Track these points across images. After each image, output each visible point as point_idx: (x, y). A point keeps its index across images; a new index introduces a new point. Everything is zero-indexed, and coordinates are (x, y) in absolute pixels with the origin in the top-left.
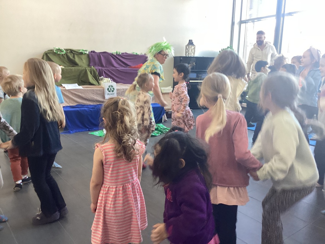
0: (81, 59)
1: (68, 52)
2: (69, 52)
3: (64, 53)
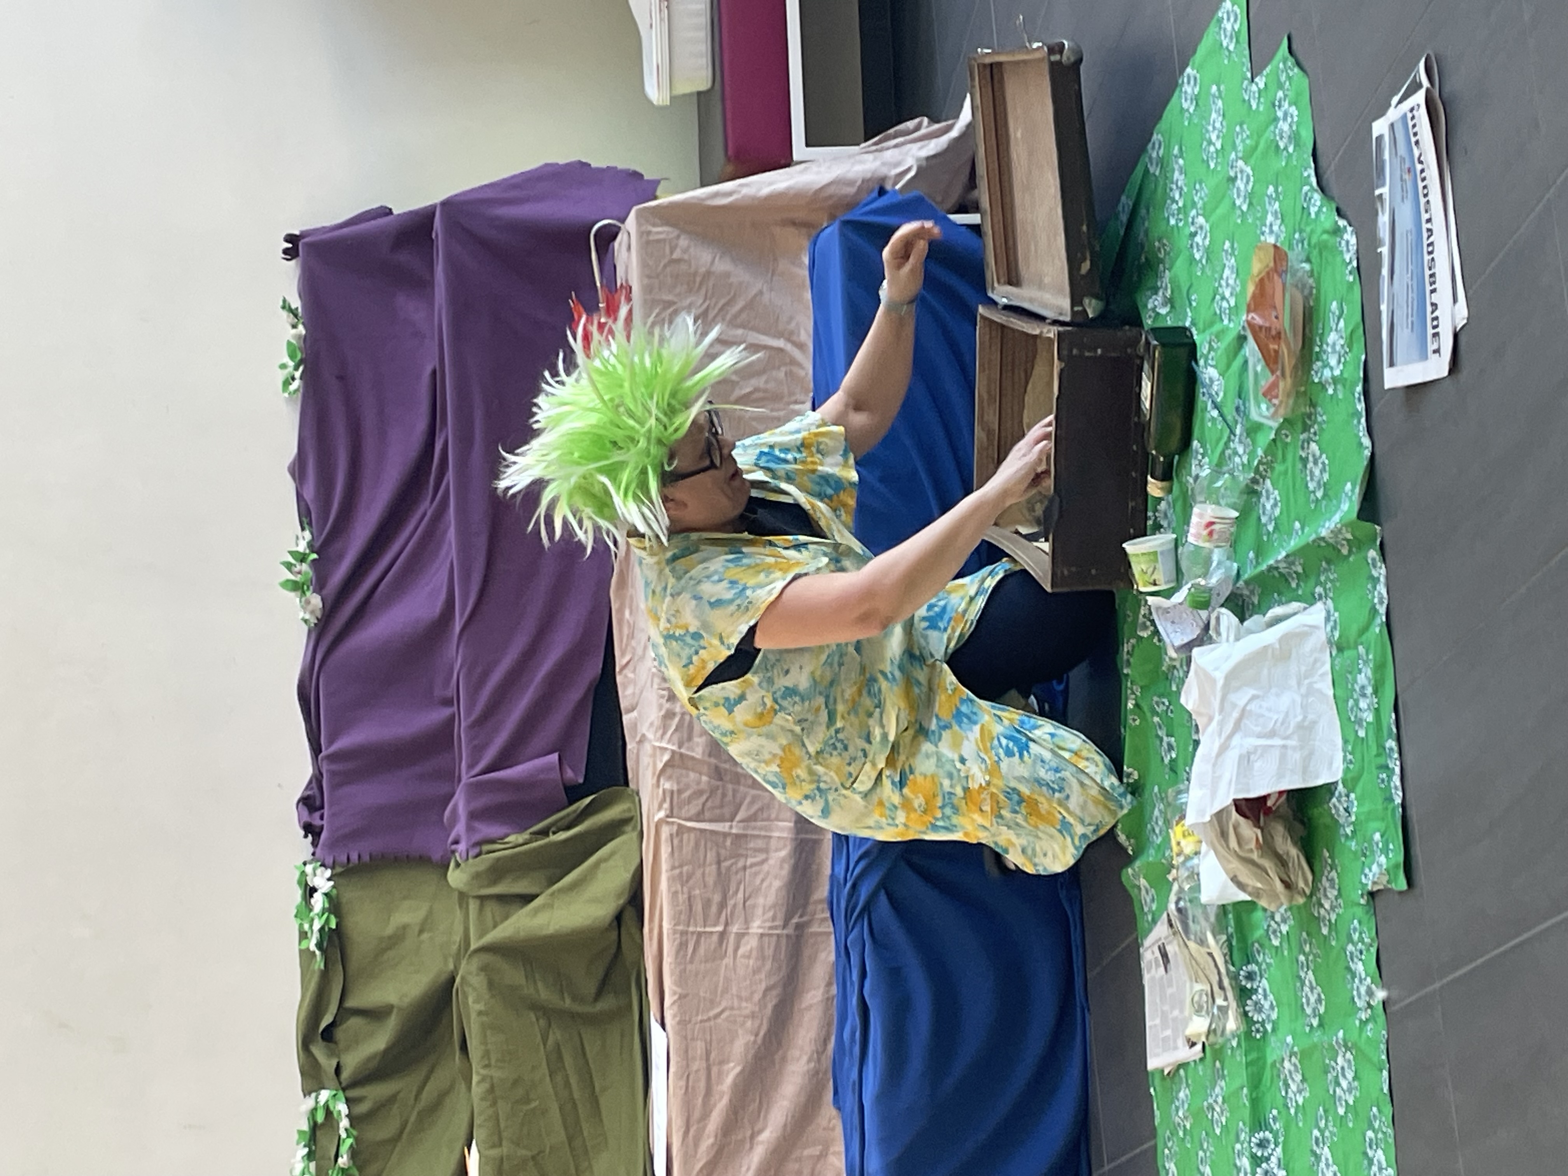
0: (394, 940)
1: (328, 1064)
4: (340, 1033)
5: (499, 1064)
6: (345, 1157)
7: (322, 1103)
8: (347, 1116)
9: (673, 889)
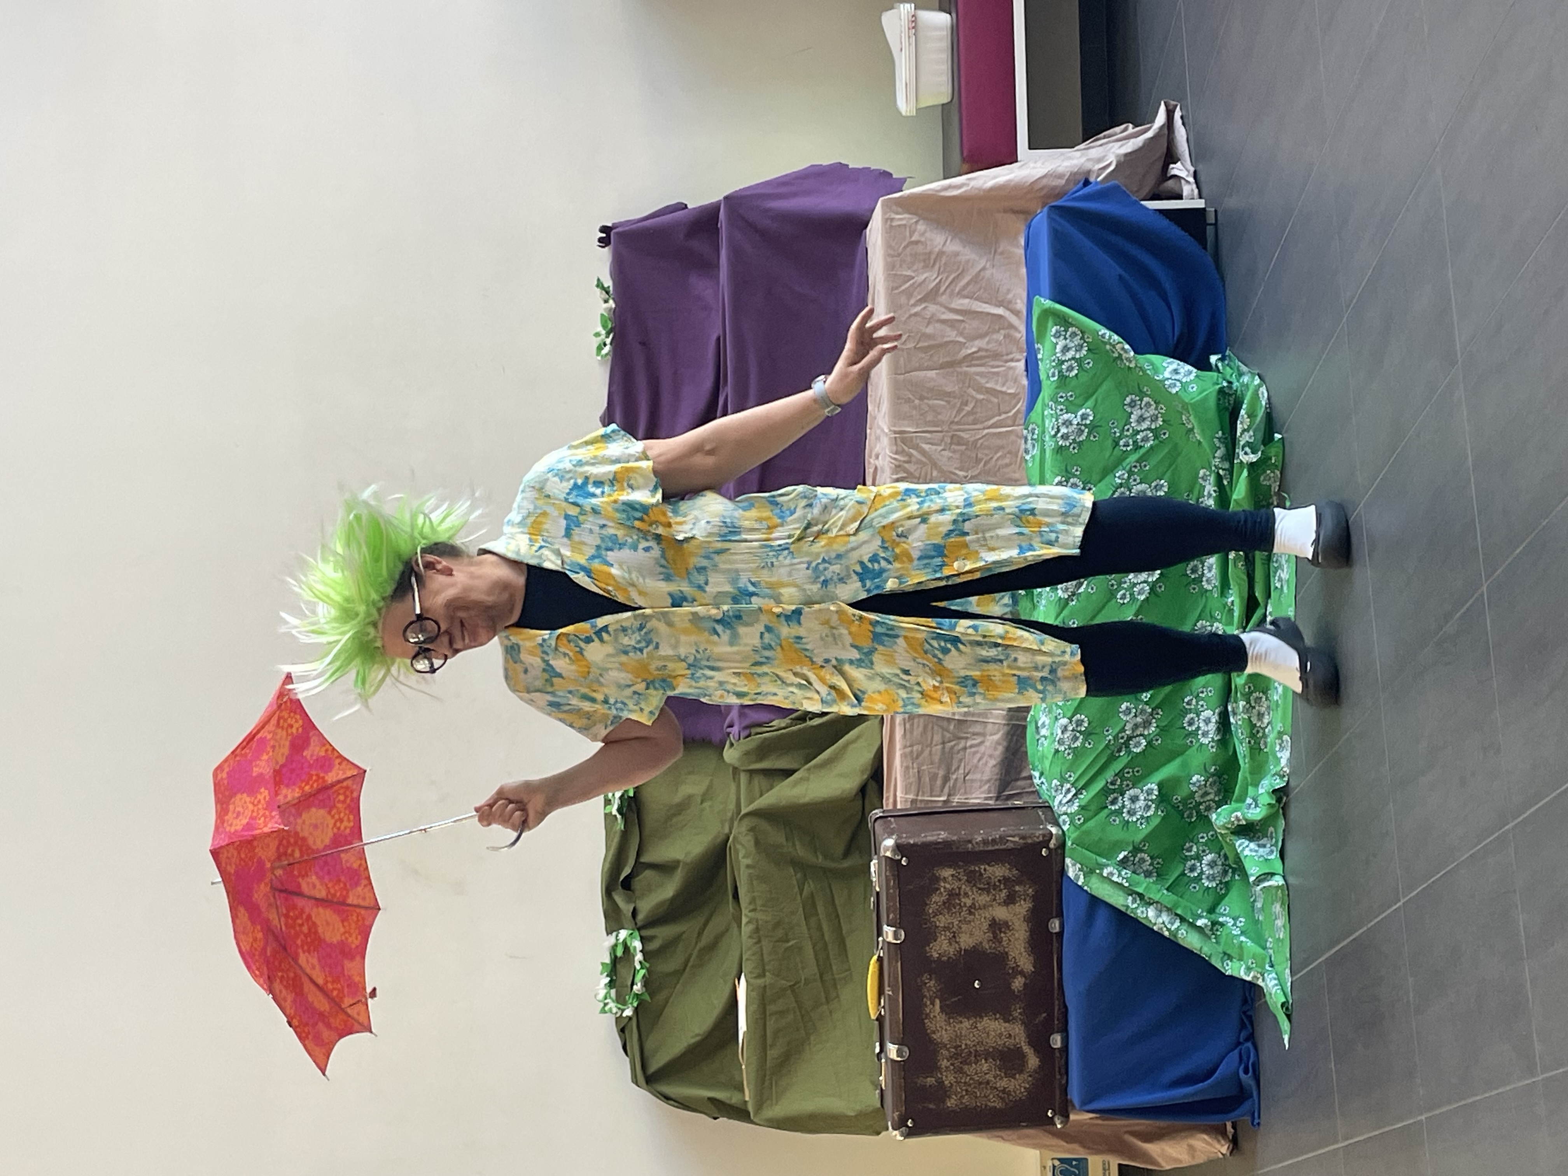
0: (681, 807)
1: (627, 908)
2: (629, 900)
3: (637, 944)
4: (637, 884)
5: (764, 908)
6: (639, 984)
7: (621, 941)
8: (641, 951)
9: (905, 764)
